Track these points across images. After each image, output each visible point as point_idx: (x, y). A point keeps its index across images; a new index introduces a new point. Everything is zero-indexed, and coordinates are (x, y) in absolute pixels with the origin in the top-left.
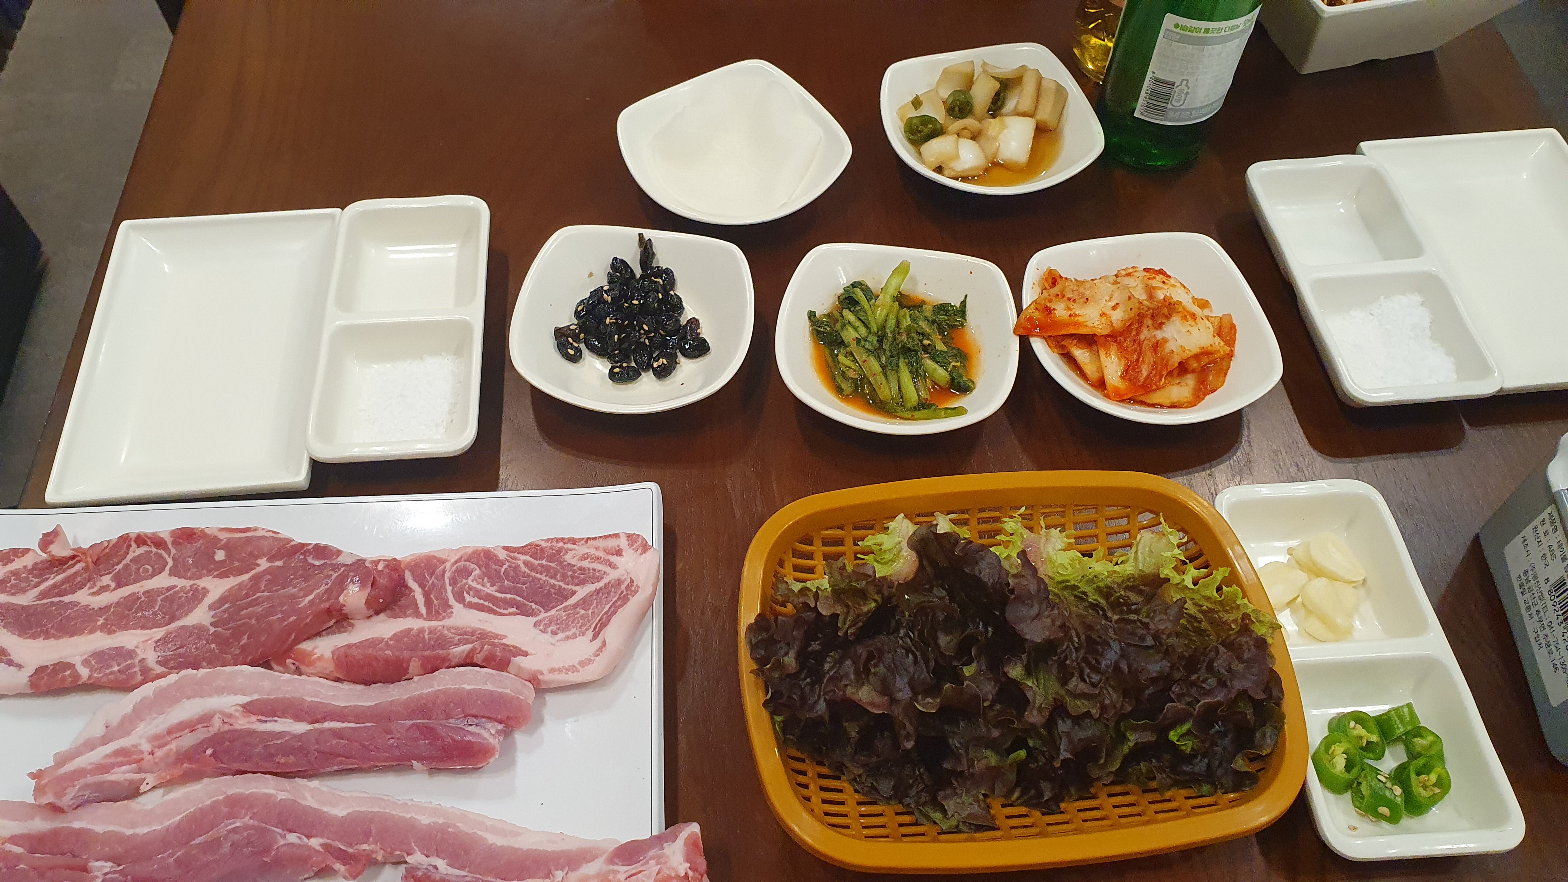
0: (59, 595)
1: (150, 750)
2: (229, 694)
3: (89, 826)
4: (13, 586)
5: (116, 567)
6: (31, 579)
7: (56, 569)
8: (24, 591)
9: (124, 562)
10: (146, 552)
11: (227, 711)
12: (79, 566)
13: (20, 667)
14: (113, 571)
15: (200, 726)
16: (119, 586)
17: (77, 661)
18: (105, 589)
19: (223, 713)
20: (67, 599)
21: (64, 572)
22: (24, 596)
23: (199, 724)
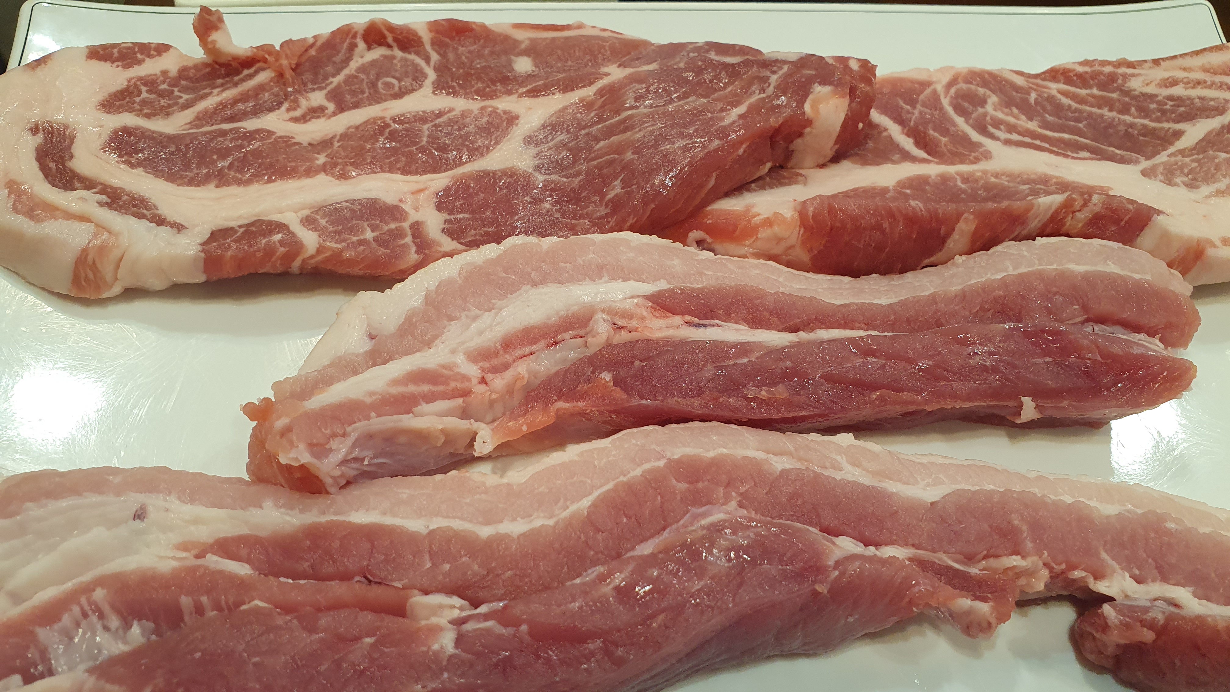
0: (232, 119)
1: (480, 376)
2: (613, 279)
3: (388, 521)
4: (144, 103)
5: (331, 79)
6: (177, 93)
7: (220, 81)
8: (165, 112)
9: (346, 72)
10: (385, 57)
11: (619, 306)
12: (263, 77)
13: (179, 227)
14: (327, 85)
15: (567, 335)
16: (341, 108)
17: (292, 220)
18: (316, 112)
19: (609, 311)
20: (250, 124)
21: (236, 85)
22: (166, 122)
23: (566, 330)
